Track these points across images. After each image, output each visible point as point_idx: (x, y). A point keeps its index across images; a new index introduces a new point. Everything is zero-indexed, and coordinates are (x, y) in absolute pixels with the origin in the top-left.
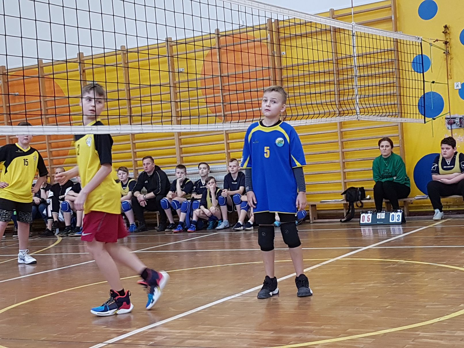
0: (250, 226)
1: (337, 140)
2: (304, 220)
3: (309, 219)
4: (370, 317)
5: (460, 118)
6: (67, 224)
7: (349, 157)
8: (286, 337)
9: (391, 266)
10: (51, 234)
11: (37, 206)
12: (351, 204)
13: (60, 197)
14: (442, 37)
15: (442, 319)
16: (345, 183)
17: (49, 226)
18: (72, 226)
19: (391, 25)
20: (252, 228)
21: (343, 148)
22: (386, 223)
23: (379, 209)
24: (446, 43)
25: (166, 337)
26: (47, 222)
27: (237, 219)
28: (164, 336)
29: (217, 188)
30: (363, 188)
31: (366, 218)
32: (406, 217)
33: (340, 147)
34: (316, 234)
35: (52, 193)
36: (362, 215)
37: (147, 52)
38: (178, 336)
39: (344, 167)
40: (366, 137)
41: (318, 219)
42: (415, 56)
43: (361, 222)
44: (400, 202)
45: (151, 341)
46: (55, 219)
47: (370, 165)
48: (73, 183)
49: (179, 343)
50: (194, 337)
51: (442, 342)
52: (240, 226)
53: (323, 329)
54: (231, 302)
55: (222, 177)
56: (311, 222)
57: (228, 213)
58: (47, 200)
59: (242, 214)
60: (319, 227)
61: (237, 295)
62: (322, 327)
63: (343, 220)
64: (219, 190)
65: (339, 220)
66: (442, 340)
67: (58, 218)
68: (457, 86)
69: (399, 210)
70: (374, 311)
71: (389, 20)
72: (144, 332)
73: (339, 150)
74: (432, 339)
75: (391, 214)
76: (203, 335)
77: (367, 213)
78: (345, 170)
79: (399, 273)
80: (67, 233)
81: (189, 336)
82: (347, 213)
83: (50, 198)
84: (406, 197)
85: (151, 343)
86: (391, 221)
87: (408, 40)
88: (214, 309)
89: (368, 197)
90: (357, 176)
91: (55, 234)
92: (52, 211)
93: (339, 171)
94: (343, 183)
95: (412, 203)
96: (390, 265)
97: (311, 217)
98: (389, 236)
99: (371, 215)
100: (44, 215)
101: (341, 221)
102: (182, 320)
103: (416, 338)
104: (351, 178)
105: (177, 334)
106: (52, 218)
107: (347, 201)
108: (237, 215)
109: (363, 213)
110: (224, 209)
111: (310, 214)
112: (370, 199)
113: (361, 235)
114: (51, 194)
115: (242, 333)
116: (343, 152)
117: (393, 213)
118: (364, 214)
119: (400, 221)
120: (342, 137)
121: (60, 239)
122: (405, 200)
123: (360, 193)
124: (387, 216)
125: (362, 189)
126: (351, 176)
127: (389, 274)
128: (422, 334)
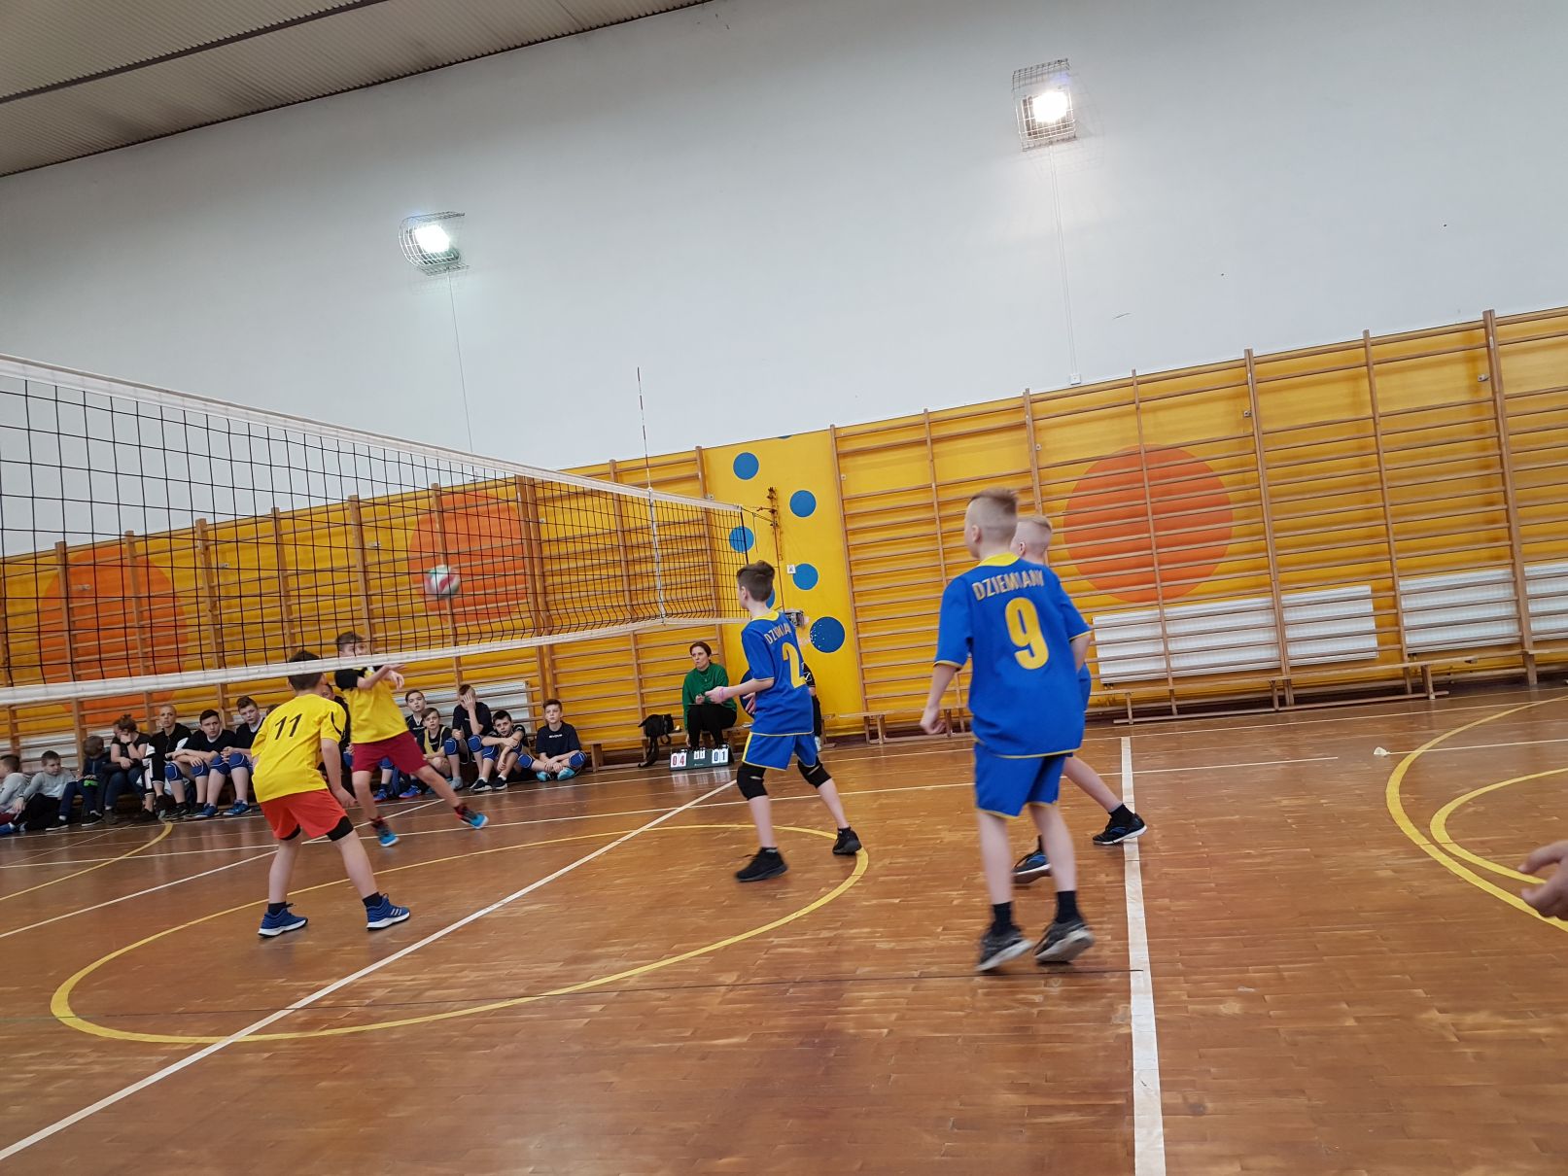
0: (502, 783)
1: (629, 647)
2: (584, 767)
3: (591, 765)
4: (702, 922)
5: (797, 614)
6: (179, 799)
7: (649, 672)
8: (584, 969)
9: (720, 835)
10: (152, 817)
11: (125, 771)
12: (654, 740)
13: (167, 755)
14: (767, 504)
15: (800, 913)
16: (643, 709)
17: (148, 804)
18: (190, 802)
19: (696, 486)
20: (506, 785)
21: (638, 658)
22: (707, 765)
23: (695, 746)
24: (773, 511)
25: (390, 989)
26: (144, 798)
27: (477, 774)
28: (386, 987)
29: (441, 726)
30: (669, 715)
31: (678, 759)
32: (733, 754)
33: (634, 658)
34: (603, 790)
35: (153, 748)
36: (672, 756)
37: (309, 518)
38: (410, 986)
39: (641, 687)
40: (671, 642)
41: (605, 764)
42: (731, 530)
43: (672, 766)
44: (724, 733)
45: (366, 998)
46: (159, 793)
47: (680, 681)
48: (189, 730)
49: (415, 997)
50: (437, 985)
51: (805, 950)
52: (482, 784)
53: (637, 949)
54: (487, 919)
55: (451, 709)
56: (595, 770)
57: (460, 765)
58: (144, 760)
59: (484, 768)
60: (606, 779)
61: (495, 906)
62: (636, 946)
63: (642, 764)
64: (443, 728)
65: (637, 764)
66: (802, 947)
67: (163, 790)
68: (791, 570)
69: (724, 746)
70: (707, 912)
71: (693, 478)
72: (352, 983)
73: (633, 661)
74: (790, 946)
75: (714, 752)
76: (451, 981)
77: (679, 752)
78: (643, 691)
79: (734, 846)
80: (179, 816)
81: (428, 984)
82: (648, 754)
83: (149, 757)
84: (731, 726)
85: (367, 1001)
86: (714, 762)
87: (725, 509)
88: (461, 933)
89: (678, 728)
90: (661, 698)
91: (160, 817)
92: (152, 780)
93: (634, 691)
94: (640, 710)
95: (739, 734)
96: (718, 834)
97: (594, 763)
98: (712, 786)
99: (685, 755)
100: (138, 786)
101: (639, 766)
102: (413, 958)
103: (769, 948)
104: (652, 701)
105: (409, 983)
106: (153, 790)
107: (647, 736)
108: (477, 767)
109: (674, 752)
110: (454, 759)
111: (593, 758)
112: (680, 731)
113: (672, 788)
114: (150, 750)
115: (515, 971)
116: (638, 665)
117: (716, 750)
118: (675, 754)
119: (726, 760)
120: (636, 643)
121: (169, 826)
122: (729, 729)
123: (666, 723)
124: (708, 756)
125: (668, 717)
126: (652, 699)
127: (720, 848)
128: (776, 941)
